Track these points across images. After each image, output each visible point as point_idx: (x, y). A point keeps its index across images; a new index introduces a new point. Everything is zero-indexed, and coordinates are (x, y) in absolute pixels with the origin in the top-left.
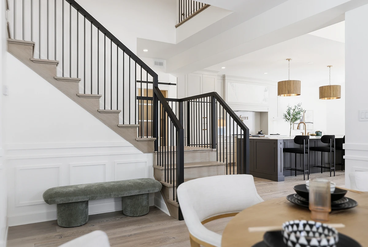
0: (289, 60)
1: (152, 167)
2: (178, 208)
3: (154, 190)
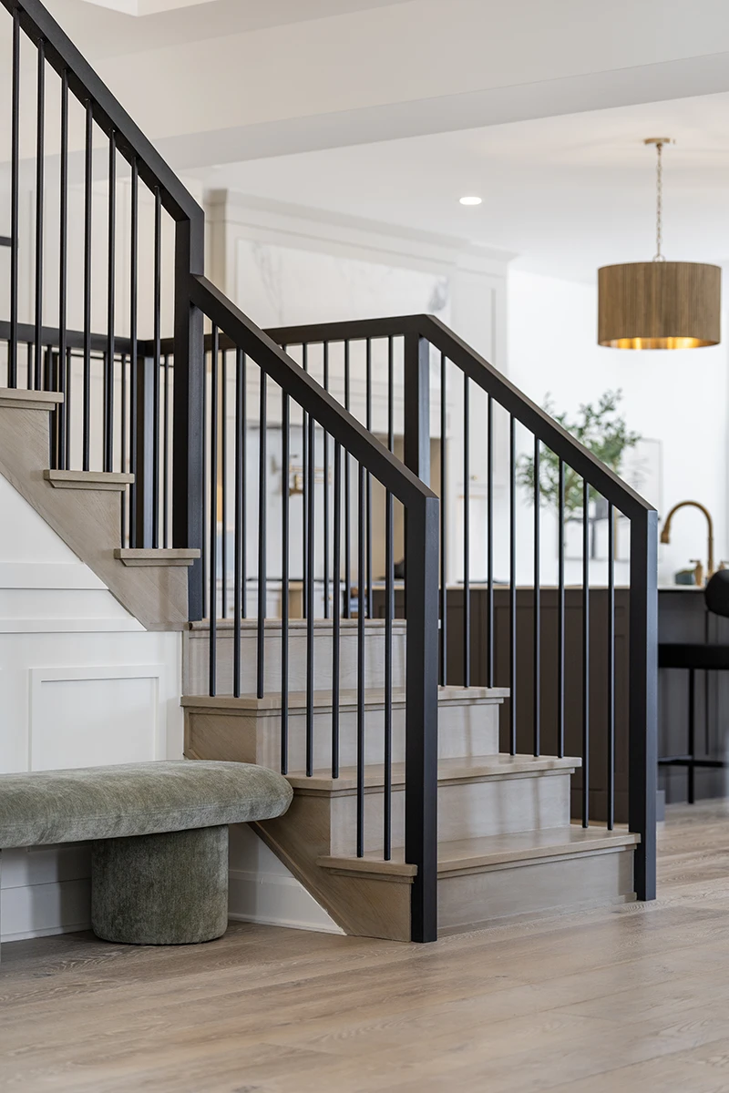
0: (659, 146)
1: (180, 704)
2: (411, 881)
3: (270, 806)
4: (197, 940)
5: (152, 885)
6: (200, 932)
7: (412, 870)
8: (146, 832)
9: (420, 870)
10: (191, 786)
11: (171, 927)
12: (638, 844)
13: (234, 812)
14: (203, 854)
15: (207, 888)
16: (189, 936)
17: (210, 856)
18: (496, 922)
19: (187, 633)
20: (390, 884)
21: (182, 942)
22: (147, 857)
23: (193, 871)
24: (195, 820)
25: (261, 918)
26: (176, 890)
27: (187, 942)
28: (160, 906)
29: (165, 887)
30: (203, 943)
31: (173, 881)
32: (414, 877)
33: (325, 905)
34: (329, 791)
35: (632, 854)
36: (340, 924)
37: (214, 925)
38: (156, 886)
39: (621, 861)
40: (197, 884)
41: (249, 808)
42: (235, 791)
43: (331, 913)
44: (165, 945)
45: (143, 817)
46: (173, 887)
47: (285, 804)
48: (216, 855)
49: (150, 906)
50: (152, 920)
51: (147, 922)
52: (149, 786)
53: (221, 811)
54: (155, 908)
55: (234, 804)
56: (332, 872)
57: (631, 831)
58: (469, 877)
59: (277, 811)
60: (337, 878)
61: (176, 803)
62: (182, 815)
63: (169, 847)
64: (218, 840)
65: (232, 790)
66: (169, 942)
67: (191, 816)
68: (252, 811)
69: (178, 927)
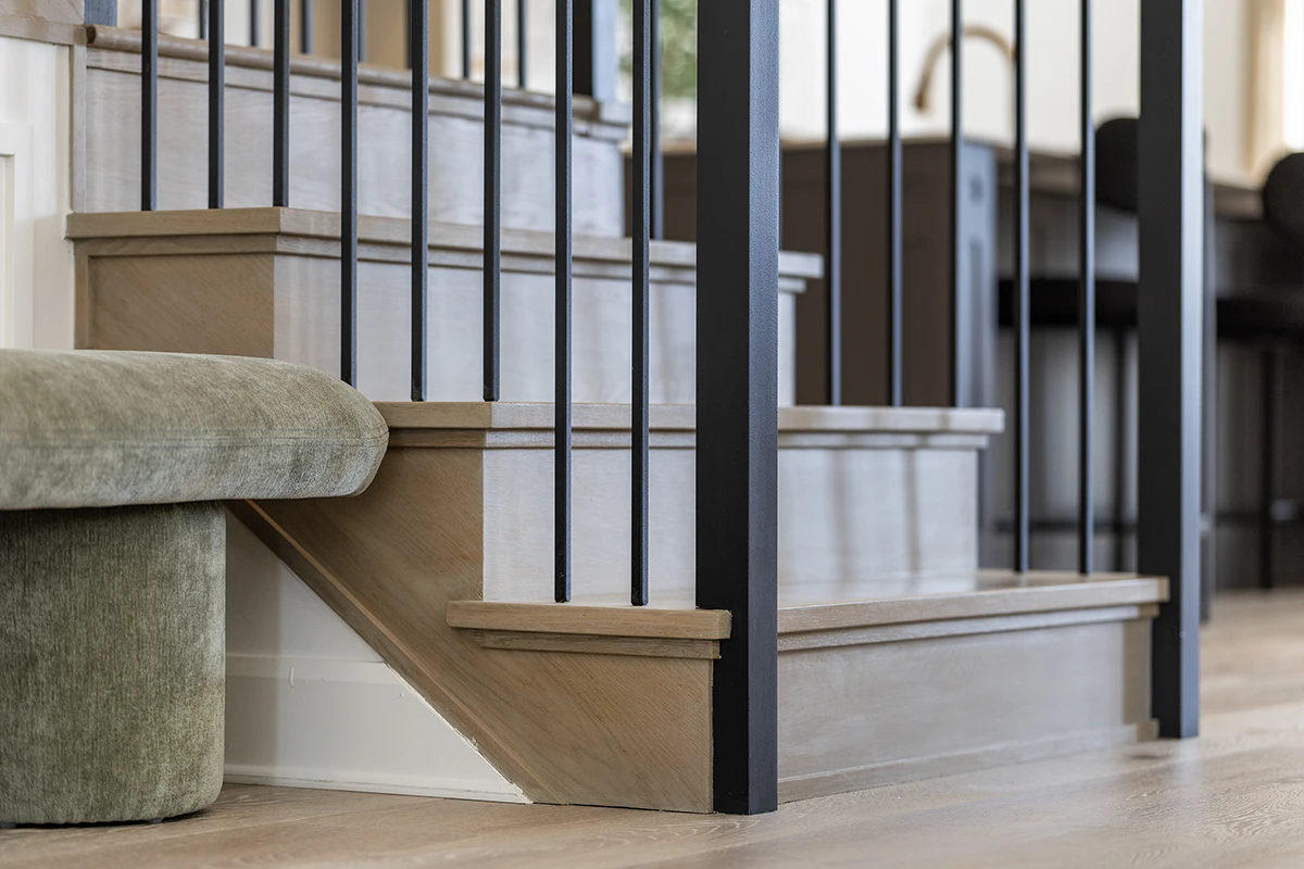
1: (63, 234)
2: (713, 652)
3: (338, 457)
4: (152, 811)
5: (32, 661)
6: (162, 789)
7: (717, 623)
8: (30, 502)
9: (740, 625)
10: (144, 385)
11: (86, 777)
12: (1161, 605)
13: (252, 464)
14: (168, 579)
15: (180, 671)
16: (133, 801)
17: (185, 585)
18: (894, 774)
19: (81, 51)
20: (651, 665)
21: (111, 817)
22: (19, 587)
23: (143, 625)
24: (157, 476)
25: (288, 771)
26: (97, 676)
27: (128, 816)
28: (53, 719)
29: (69, 667)
30: (167, 820)
31: (89, 649)
32: (722, 642)
33: (468, 728)
34: (483, 430)
35: (1145, 630)
36: (511, 773)
37: (194, 773)
38: (44, 665)
39: (1129, 643)
40: (153, 660)
41: (289, 459)
42: (256, 410)
43: (488, 749)
44: (67, 825)
45: (22, 454)
46: (90, 666)
47: (372, 457)
48: (200, 584)
49: (27, 719)
50: (31, 758)
51: (20, 763)
52: (34, 373)
53: (224, 457)
54: (42, 725)
55: (255, 443)
56: (490, 640)
57: (1144, 571)
58: (834, 655)
59: (353, 478)
60: (499, 657)
61: (112, 425)
62: (125, 458)
63: (80, 559)
64: (205, 542)
65: (249, 405)
66: (79, 818)
67: (150, 464)
68: (297, 469)
69: (105, 778)
